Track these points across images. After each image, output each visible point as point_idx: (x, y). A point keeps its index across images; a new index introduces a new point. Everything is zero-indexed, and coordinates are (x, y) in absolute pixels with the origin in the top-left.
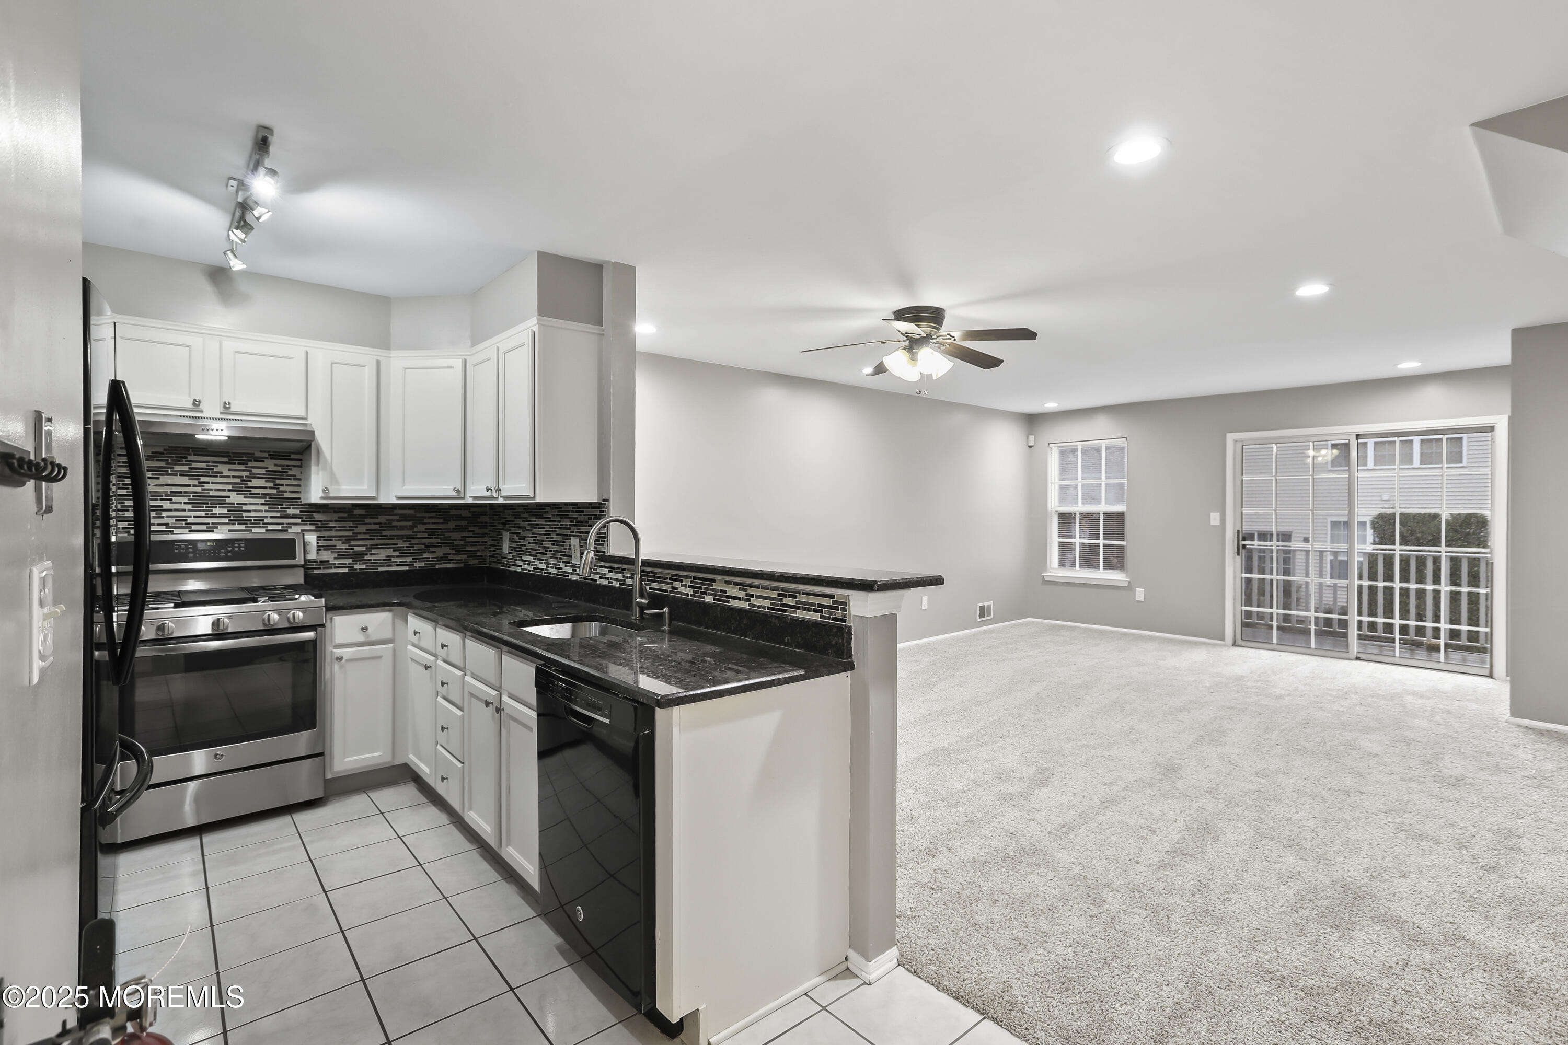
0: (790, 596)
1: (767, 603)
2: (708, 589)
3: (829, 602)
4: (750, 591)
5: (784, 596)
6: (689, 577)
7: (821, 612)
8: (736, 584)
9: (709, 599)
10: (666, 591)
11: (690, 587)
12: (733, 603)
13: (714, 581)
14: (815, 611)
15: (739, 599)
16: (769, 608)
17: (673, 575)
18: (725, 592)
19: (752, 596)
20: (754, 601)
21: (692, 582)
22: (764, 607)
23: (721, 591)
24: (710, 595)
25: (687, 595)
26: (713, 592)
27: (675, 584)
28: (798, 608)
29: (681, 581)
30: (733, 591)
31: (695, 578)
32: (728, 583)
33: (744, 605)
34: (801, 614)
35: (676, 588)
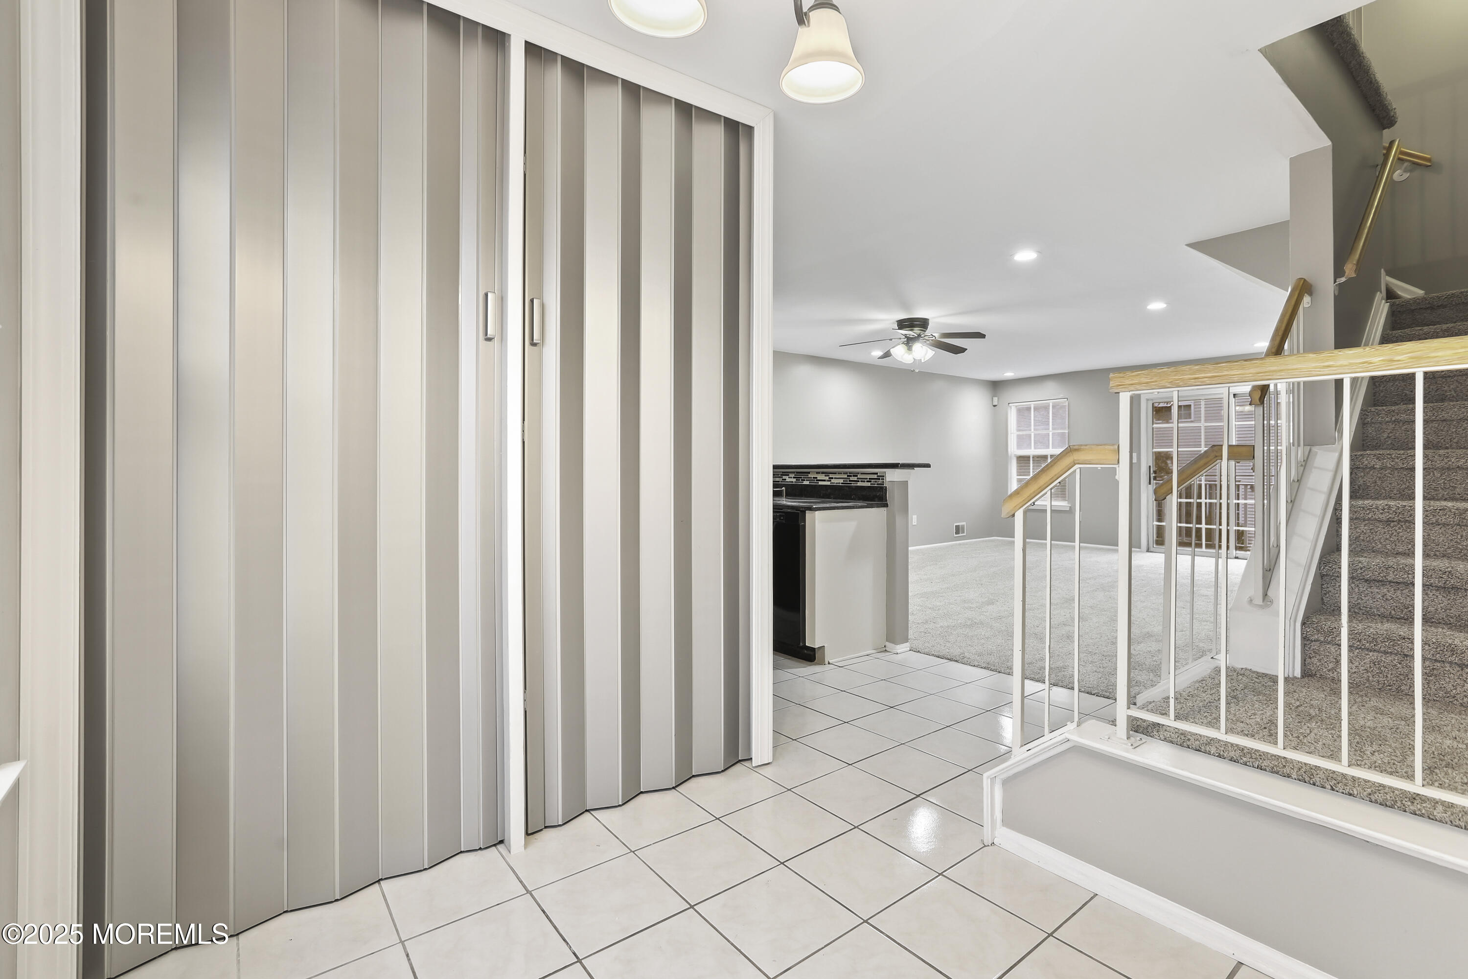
0: (854, 476)
1: (841, 481)
2: (806, 478)
3: (875, 476)
4: (831, 476)
5: (851, 476)
6: (793, 472)
7: (871, 481)
8: (823, 473)
9: (806, 483)
10: (779, 482)
11: (794, 478)
12: (821, 483)
13: (809, 473)
14: (867, 481)
15: (824, 480)
16: (842, 483)
17: (783, 472)
18: (817, 478)
19: (832, 478)
20: (833, 481)
21: (795, 475)
22: (839, 483)
23: (814, 478)
24: (807, 480)
25: (793, 482)
26: (809, 479)
27: (784, 477)
28: (859, 481)
29: (788, 475)
30: (820, 477)
31: (797, 473)
32: (818, 473)
33: (828, 483)
34: (859, 484)
35: (785, 480)
